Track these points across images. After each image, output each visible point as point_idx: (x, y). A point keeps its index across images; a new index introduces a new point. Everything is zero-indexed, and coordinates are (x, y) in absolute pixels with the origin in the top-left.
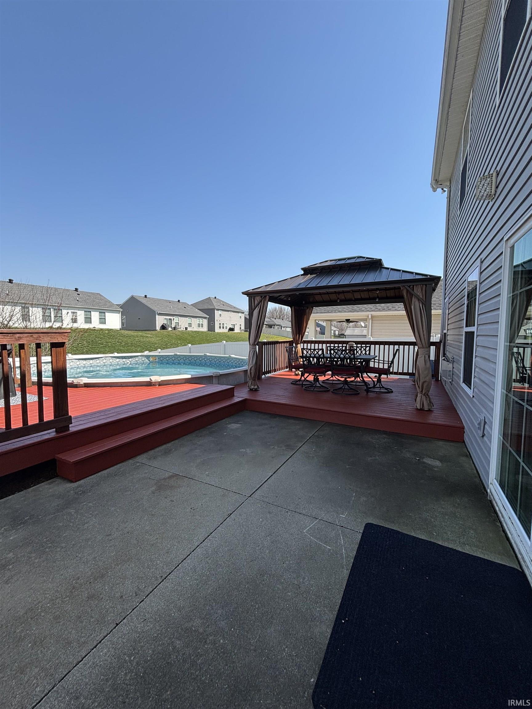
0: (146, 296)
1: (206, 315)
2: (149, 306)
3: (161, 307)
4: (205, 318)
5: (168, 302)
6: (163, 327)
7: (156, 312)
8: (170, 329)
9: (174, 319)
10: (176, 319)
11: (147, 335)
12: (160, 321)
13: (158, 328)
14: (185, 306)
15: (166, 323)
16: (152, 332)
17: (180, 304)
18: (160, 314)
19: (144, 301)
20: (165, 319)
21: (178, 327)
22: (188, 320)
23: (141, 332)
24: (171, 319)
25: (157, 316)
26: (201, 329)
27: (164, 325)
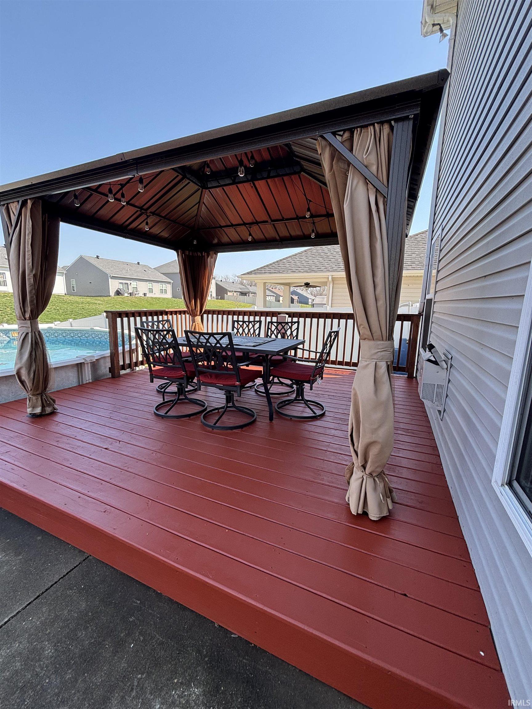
0: (98, 257)
1: (169, 279)
2: (101, 268)
3: (115, 269)
4: (169, 283)
5: (125, 265)
6: (118, 293)
7: (109, 275)
8: (126, 295)
9: (131, 283)
10: (134, 284)
11: (96, 302)
12: (114, 285)
13: (112, 293)
14: (146, 268)
15: (121, 288)
16: (104, 298)
17: (140, 266)
18: (113, 278)
19: (95, 262)
20: (120, 283)
21: (136, 293)
22: (149, 285)
23: (89, 298)
24: (128, 284)
25: (110, 280)
26: (164, 296)
27: (119, 290)
